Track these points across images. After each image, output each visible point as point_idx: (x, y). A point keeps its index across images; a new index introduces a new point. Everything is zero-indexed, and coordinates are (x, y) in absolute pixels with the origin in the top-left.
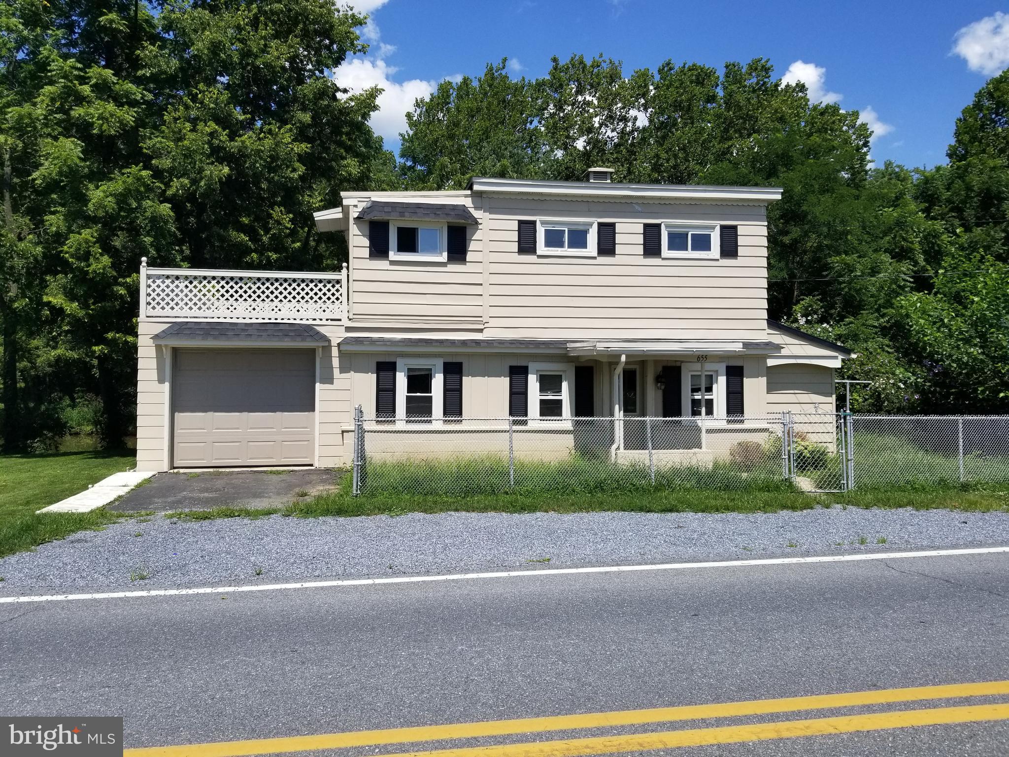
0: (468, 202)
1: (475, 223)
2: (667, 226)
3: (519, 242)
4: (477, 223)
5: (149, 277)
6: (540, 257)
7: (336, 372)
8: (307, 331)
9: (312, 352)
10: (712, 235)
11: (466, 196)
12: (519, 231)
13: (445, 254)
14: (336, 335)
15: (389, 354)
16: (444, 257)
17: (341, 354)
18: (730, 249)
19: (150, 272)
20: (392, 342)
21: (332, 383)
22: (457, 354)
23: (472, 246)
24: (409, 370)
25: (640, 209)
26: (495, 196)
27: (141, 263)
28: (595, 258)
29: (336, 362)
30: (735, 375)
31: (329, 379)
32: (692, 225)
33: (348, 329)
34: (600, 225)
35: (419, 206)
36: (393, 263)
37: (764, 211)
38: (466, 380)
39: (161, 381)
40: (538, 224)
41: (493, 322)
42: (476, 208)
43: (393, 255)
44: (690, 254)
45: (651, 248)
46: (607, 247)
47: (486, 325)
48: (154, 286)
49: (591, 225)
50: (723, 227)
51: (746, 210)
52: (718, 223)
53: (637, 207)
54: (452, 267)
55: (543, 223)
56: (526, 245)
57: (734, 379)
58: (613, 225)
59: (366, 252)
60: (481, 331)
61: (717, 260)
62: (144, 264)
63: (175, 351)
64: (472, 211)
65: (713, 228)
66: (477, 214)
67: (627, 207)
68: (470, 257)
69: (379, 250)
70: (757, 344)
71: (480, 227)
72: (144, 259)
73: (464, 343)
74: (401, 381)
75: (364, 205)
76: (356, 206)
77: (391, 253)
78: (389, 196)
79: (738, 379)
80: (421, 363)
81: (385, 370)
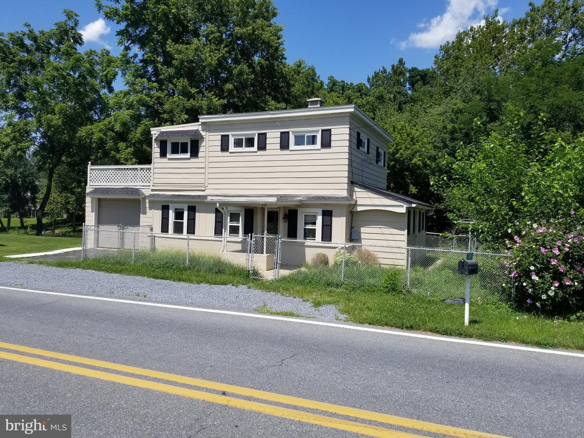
0: (200, 128)
1: (202, 138)
2: (293, 132)
3: (221, 146)
4: (203, 138)
5: (92, 169)
6: (231, 153)
7: (148, 209)
8: (136, 191)
9: (138, 201)
10: (318, 135)
11: (199, 125)
12: (222, 140)
13: (189, 154)
14: (147, 192)
15: (167, 201)
16: (188, 155)
17: (150, 202)
18: (326, 144)
19: (91, 168)
20: (166, 196)
21: (146, 214)
22: (193, 202)
23: (201, 149)
24: (176, 209)
25: (279, 124)
26: (212, 124)
27: (88, 164)
28: (256, 152)
29: (147, 205)
30: (328, 215)
31: (145, 213)
32: (307, 131)
33: (153, 190)
34: (259, 134)
35: (178, 132)
36: (169, 159)
37: (348, 119)
38: (197, 215)
39: (92, 212)
40: (230, 137)
41: (210, 186)
42: (203, 130)
43: (169, 156)
44: (306, 147)
45: (284, 145)
46: (262, 147)
47: (207, 188)
48: (93, 173)
49: (255, 134)
50: (323, 131)
51: (337, 119)
52: (320, 129)
53: (278, 123)
54: (193, 160)
55: (233, 135)
56: (224, 147)
57: (327, 218)
58: (265, 134)
59: (158, 155)
60: (203, 191)
61: (320, 150)
63: (100, 200)
64: (201, 132)
65: (318, 131)
66: (203, 133)
67: (272, 124)
68: (200, 155)
69: (163, 154)
70: (338, 198)
71: (205, 140)
72: (90, 162)
73: (194, 197)
74: (172, 215)
75: (159, 133)
76: (155, 134)
77: (168, 155)
78: (168, 128)
79: (329, 218)
80: (179, 206)
81: (165, 209)
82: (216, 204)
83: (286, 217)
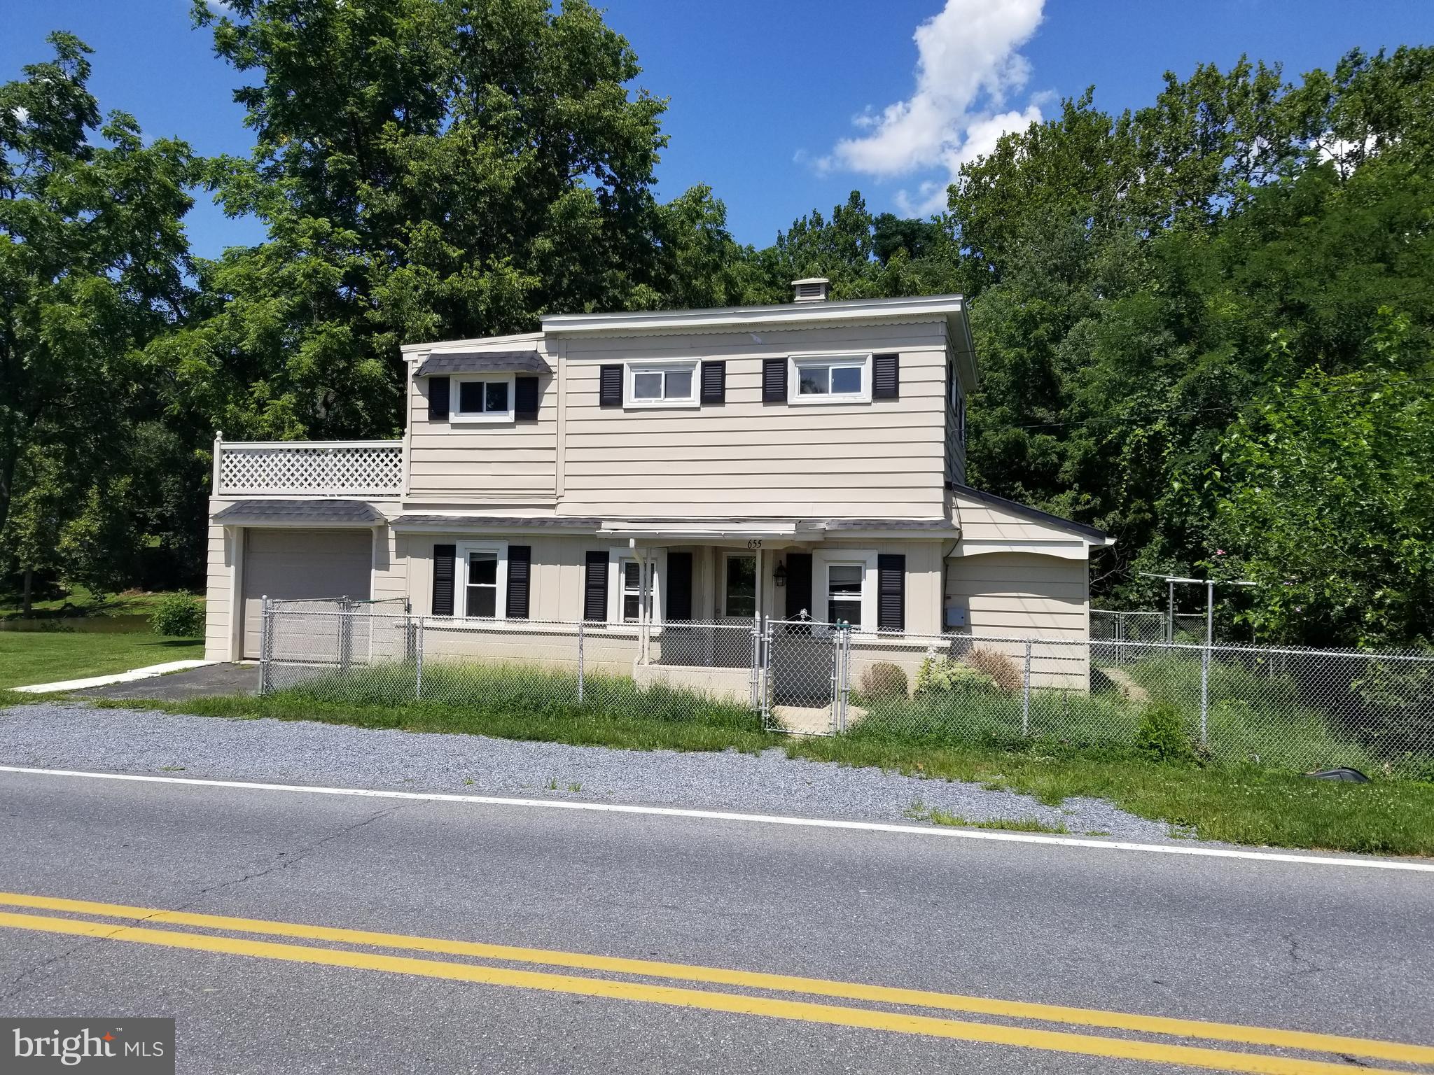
0: (541, 347)
1: (548, 372)
2: (796, 361)
3: (602, 393)
4: (550, 372)
5: (224, 452)
6: (627, 410)
7: (392, 556)
8: (361, 509)
9: (367, 534)
10: (862, 367)
11: (539, 340)
12: (602, 379)
13: (512, 413)
14: (391, 512)
15: (449, 535)
16: (510, 416)
17: (398, 536)
18: (887, 389)
19: (224, 447)
20: (448, 521)
21: (388, 570)
22: (524, 536)
23: (546, 401)
24: (472, 555)
25: (759, 340)
26: (573, 337)
27: (215, 436)
28: (698, 409)
29: (392, 545)
30: (893, 566)
31: (385, 566)
32: (834, 357)
33: (407, 506)
34: (704, 364)
35: (481, 356)
36: (455, 426)
37: (942, 330)
38: (535, 569)
39: (228, 564)
40: (626, 370)
41: (569, 496)
42: (550, 353)
43: (454, 417)
44: (831, 397)
45: (774, 392)
46: (714, 394)
47: (560, 500)
48: (228, 461)
49: (693, 365)
50: (876, 358)
51: (914, 329)
52: (869, 352)
53: (755, 338)
54: (522, 428)
55: (632, 367)
56: (611, 395)
57: (891, 575)
58: (722, 364)
59: (425, 415)
60: (553, 507)
61: (869, 404)
62: (218, 438)
63: (247, 532)
64: (546, 357)
65: (864, 359)
66: (551, 361)
67: (741, 339)
68: (541, 415)
69: (438, 412)
70: (921, 524)
71: (555, 376)
72: (219, 433)
73: (528, 522)
74: (462, 569)
75: (425, 359)
76: (415, 361)
77: (451, 415)
78: (452, 347)
79: (897, 573)
80: (482, 547)
81: (444, 555)
82: (628, 541)
83: (780, 572)
